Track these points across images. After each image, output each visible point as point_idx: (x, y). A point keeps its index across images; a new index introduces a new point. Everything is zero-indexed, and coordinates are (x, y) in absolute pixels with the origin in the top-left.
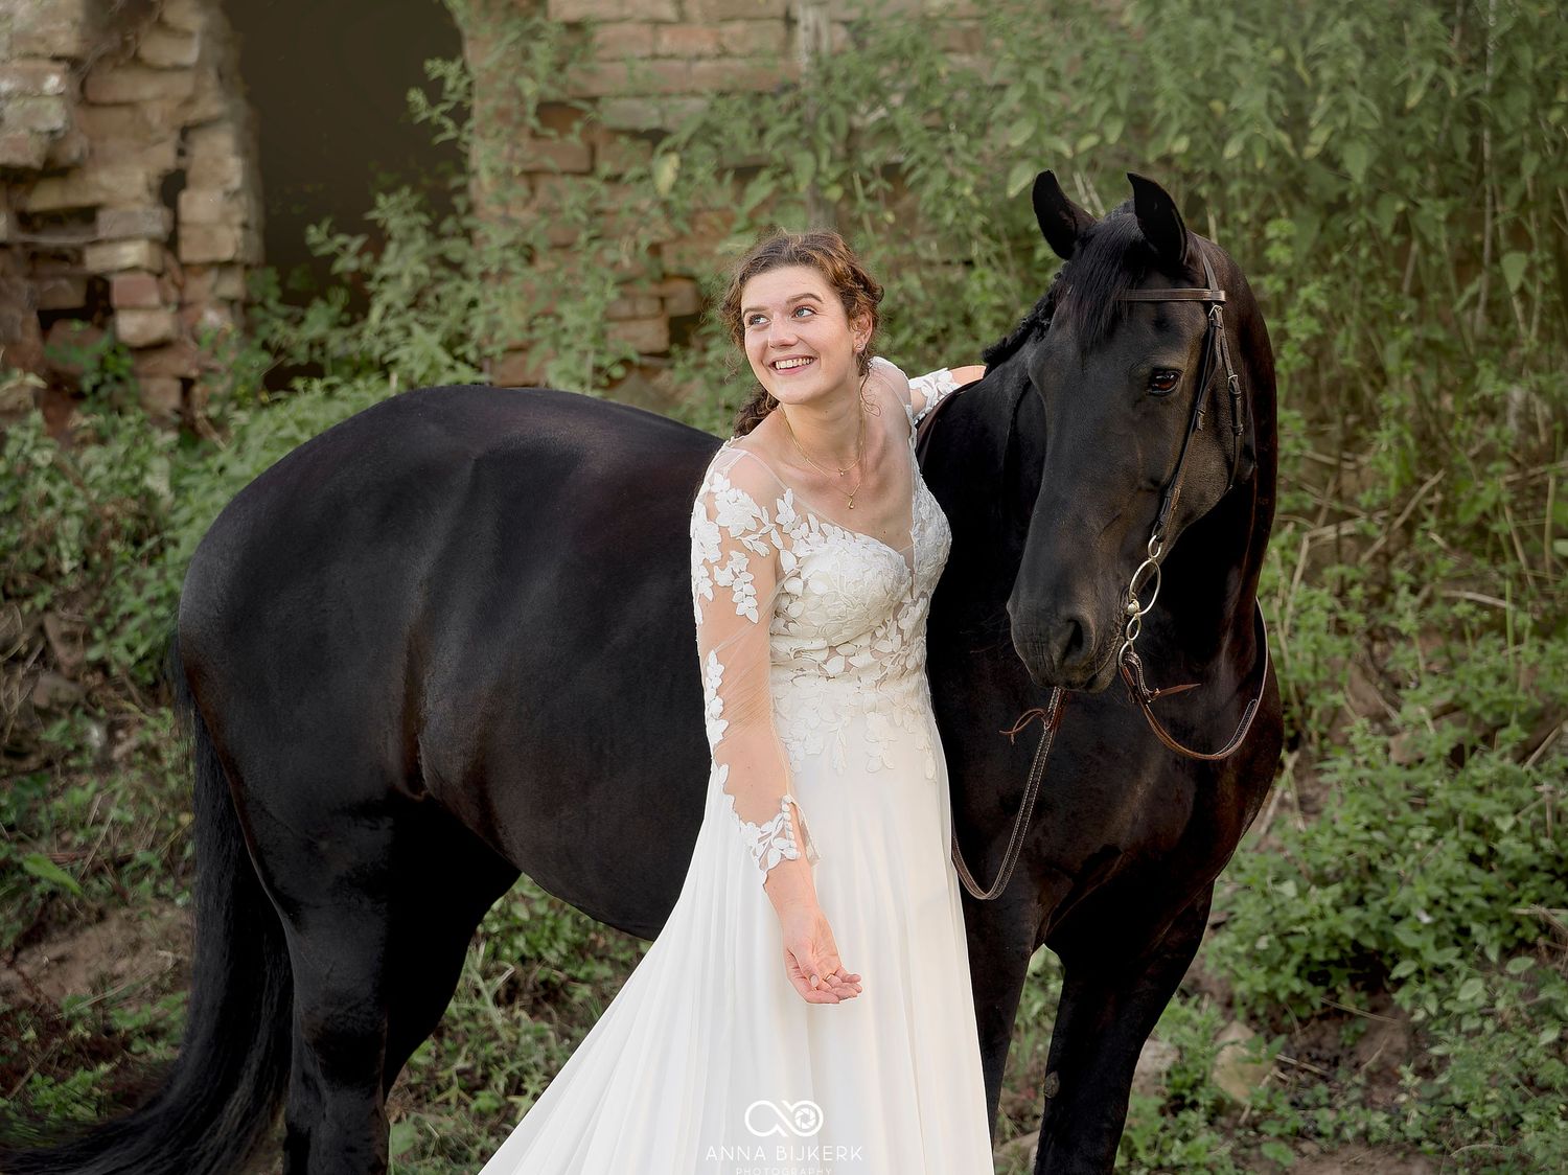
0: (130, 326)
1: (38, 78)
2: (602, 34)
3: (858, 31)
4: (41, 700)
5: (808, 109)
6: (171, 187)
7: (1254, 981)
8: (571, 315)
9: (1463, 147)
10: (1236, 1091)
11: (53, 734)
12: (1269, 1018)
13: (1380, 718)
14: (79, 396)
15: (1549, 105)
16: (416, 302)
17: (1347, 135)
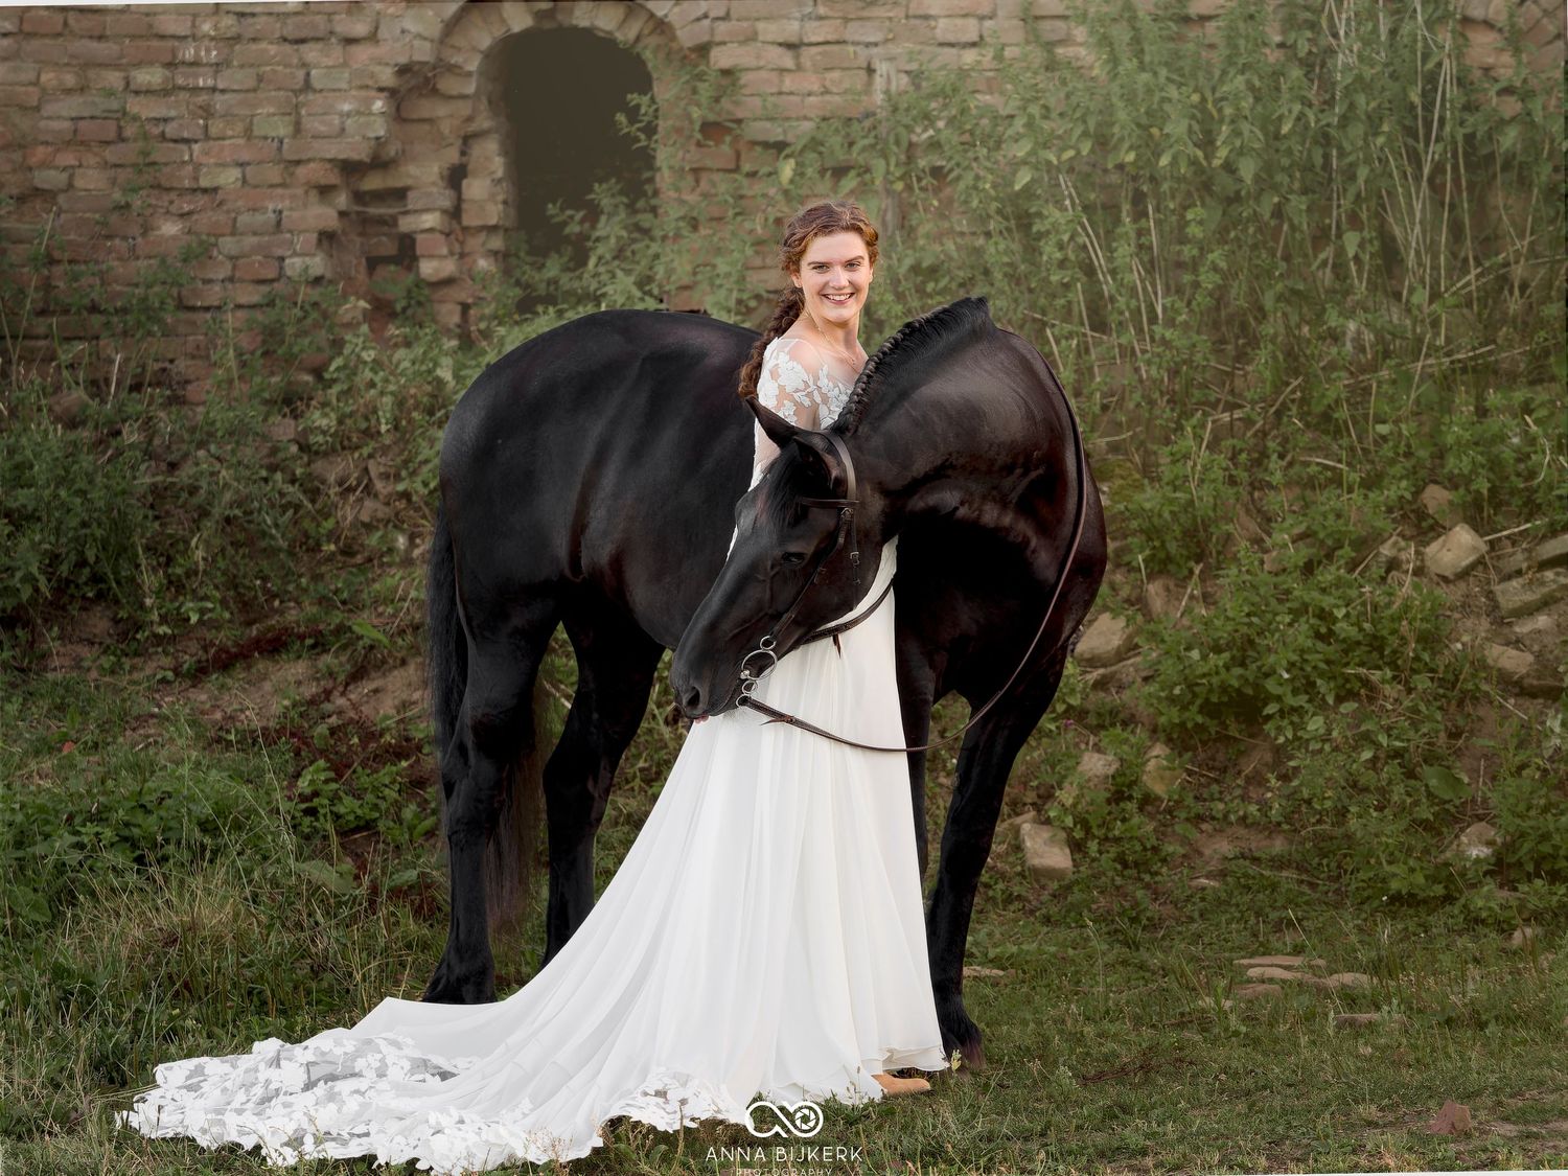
0: (428, 268)
1: (369, 102)
2: (745, 78)
3: (916, 77)
4: (365, 518)
5: (883, 130)
6: (456, 177)
7: (1173, 715)
8: (722, 267)
9: (1318, 161)
10: (1159, 789)
11: (373, 540)
12: (1180, 739)
13: (1258, 541)
14: (393, 315)
15: (1376, 134)
16: (619, 255)
17: (1241, 152)
